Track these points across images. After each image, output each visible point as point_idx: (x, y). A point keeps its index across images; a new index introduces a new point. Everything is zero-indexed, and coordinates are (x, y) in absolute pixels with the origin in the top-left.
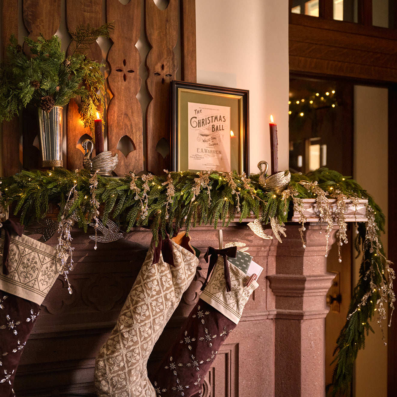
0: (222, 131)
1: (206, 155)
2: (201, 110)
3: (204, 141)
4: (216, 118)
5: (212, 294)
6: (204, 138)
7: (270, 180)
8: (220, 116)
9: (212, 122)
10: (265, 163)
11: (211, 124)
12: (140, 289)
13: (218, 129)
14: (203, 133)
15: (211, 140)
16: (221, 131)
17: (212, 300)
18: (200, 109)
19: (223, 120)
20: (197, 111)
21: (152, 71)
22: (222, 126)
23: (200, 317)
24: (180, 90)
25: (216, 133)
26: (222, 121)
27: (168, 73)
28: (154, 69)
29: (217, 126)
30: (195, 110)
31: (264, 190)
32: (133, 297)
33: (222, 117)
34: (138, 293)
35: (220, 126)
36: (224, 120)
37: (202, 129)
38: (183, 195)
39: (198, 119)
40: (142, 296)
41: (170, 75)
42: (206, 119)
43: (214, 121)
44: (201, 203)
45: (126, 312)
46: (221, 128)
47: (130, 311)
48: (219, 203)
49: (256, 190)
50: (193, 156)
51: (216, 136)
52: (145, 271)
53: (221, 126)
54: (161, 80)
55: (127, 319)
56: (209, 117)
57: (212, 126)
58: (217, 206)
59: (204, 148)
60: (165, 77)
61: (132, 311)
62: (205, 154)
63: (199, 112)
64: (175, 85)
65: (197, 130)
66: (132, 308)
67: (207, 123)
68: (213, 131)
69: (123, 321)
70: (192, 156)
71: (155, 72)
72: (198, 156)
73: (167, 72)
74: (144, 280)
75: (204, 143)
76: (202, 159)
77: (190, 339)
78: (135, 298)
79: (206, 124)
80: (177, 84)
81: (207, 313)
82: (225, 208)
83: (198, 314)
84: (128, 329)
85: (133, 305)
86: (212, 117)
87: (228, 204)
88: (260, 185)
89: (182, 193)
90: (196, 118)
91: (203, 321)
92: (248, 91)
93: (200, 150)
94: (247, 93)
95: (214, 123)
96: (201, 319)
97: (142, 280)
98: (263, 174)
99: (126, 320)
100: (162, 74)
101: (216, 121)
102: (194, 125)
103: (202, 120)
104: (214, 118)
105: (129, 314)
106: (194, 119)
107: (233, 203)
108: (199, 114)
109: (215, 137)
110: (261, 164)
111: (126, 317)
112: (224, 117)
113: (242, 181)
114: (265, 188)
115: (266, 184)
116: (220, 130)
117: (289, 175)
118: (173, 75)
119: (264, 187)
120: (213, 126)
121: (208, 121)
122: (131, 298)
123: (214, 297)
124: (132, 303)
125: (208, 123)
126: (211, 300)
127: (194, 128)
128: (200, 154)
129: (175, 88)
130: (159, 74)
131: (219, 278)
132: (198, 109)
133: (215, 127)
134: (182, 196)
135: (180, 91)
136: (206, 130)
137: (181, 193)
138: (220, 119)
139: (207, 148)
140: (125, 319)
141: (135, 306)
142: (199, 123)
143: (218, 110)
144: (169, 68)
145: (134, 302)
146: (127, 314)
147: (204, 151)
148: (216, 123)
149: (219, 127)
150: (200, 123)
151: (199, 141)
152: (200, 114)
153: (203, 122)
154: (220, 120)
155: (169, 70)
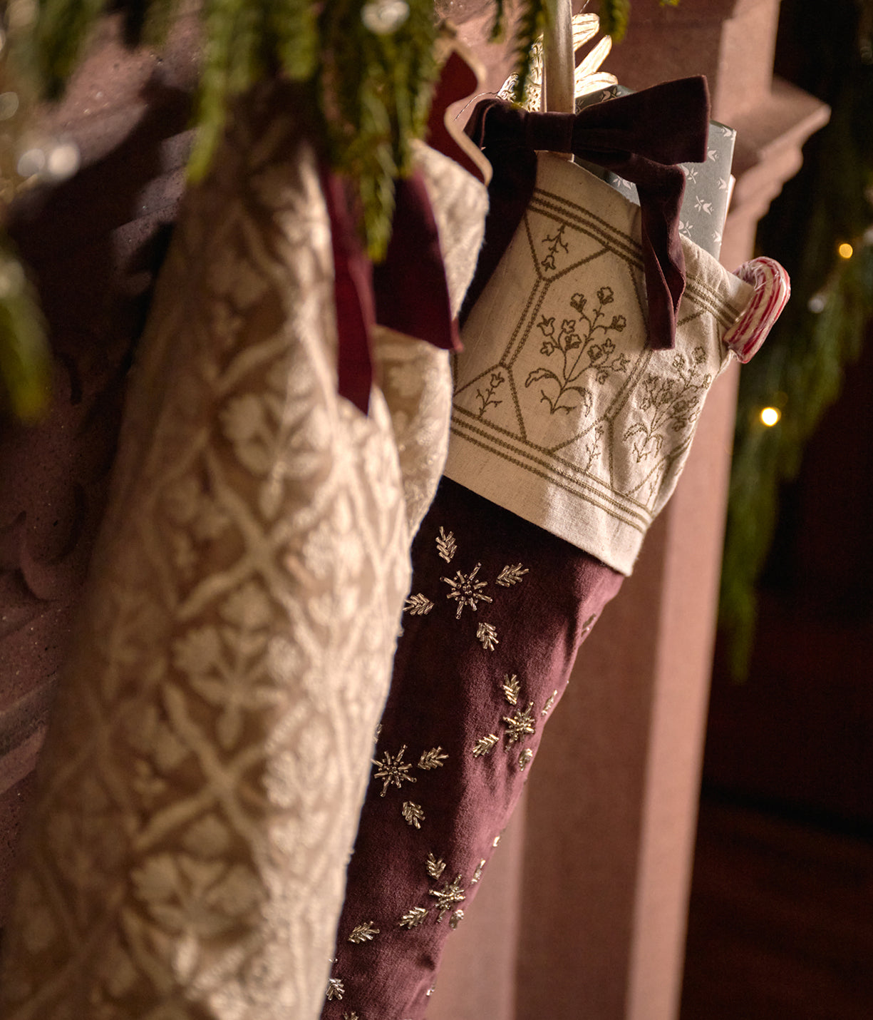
5: (550, 453)
12: (252, 609)
17: (551, 489)
23: (467, 608)
32: (212, 690)
34: (246, 647)
40: (283, 662)
45: (186, 826)
47: (217, 810)
52: (257, 440)
55: (203, 874)
61: (232, 808)
66: (224, 780)
69: (174, 901)
74: (267, 526)
77: (406, 759)
78: (235, 696)
81: (510, 574)
83: (448, 588)
84: (233, 957)
85: (227, 756)
91: (488, 634)
96: (472, 620)
97: (252, 530)
99: (197, 893)
105: (212, 833)
111: (187, 863)
122: (194, 697)
123: (560, 468)
124: (212, 734)
126: (543, 492)
131: (582, 329)
140: (185, 880)
141: (249, 757)
145: (229, 729)
146: (190, 839)
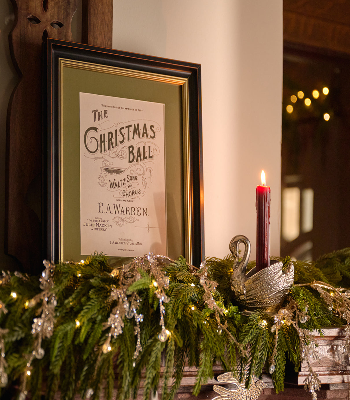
0: (148, 160)
1: (117, 220)
2: (106, 111)
3: (112, 185)
4: (136, 129)
6: (112, 177)
7: (254, 281)
8: (145, 125)
9: (129, 139)
10: (244, 240)
11: (127, 144)
13: (140, 156)
14: (111, 167)
15: (126, 182)
16: (146, 160)
18: (102, 109)
19: (150, 133)
20: (97, 113)
21: (22, 12)
22: (149, 147)
24: (63, 62)
25: (137, 166)
26: (149, 137)
27: (55, 20)
28: (28, 8)
29: (139, 149)
30: (95, 111)
31: (241, 306)
33: (148, 128)
35: (144, 147)
36: (153, 136)
37: (109, 156)
38: (81, 326)
39: (100, 132)
41: (60, 25)
42: (116, 131)
43: (133, 138)
44: (119, 348)
46: (147, 154)
48: (154, 346)
49: (227, 308)
50: (91, 223)
51: (136, 173)
53: (147, 149)
54: (42, 34)
56: (123, 128)
57: (129, 147)
58: (150, 355)
59: (113, 202)
60: (49, 28)
62: (114, 215)
63: (101, 116)
64: (53, 51)
65: (97, 158)
67: (119, 143)
68: (130, 162)
70: (88, 222)
71: (29, 14)
72: (100, 223)
73: (53, 16)
75: (112, 189)
76: (108, 229)
79: (116, 145)
80: (56, 47)
82: (168, 357)
86: (128, 127)
87: (173, 347)
88: (234, 292)
89: (78, 324)
90: (95, 129)
92: (199, 66)
93: (104, 208)
94: (196, 70)
95: (132, 142)
98: (241, 265)
100: (43, 20)
101: (136, 136)
102: (93, 146)
103: (109, 133)
104: (132, 129)
106: (92, 133)
107: (182, 343)
108: (101, 121)
109: (135, 175)
110: (236, 243)
112: (152, 126)
113: (202, 286)
114: (244, 300)
115: (247, 292)
116: (145, 158)
117: (291, 270)
118: (65, 24)
119: (242, 297)
120: (131, 149)
121: (120, 138)
125: (121, 142)
127: (92, 155)
128: (104, 217)
129: (53, 56)
130: (37, 21)
132: (101, 109)
133: (135, 151)
134: (78, 331)
135: (62, 66)
136: (116, 158)
137: (75, 323)
138: (145, 133)
139: (118, 203)
142: (101, 142)
143: (139, 110)
144: (59, 8)
147: (113, 210)
148: (137, 142)
149: (142, 150)
150: (104, 141)
151: (103, 186)
152: (104, 119)
153: (110, 140)
154: (145, 135)
155: (59, 13)
